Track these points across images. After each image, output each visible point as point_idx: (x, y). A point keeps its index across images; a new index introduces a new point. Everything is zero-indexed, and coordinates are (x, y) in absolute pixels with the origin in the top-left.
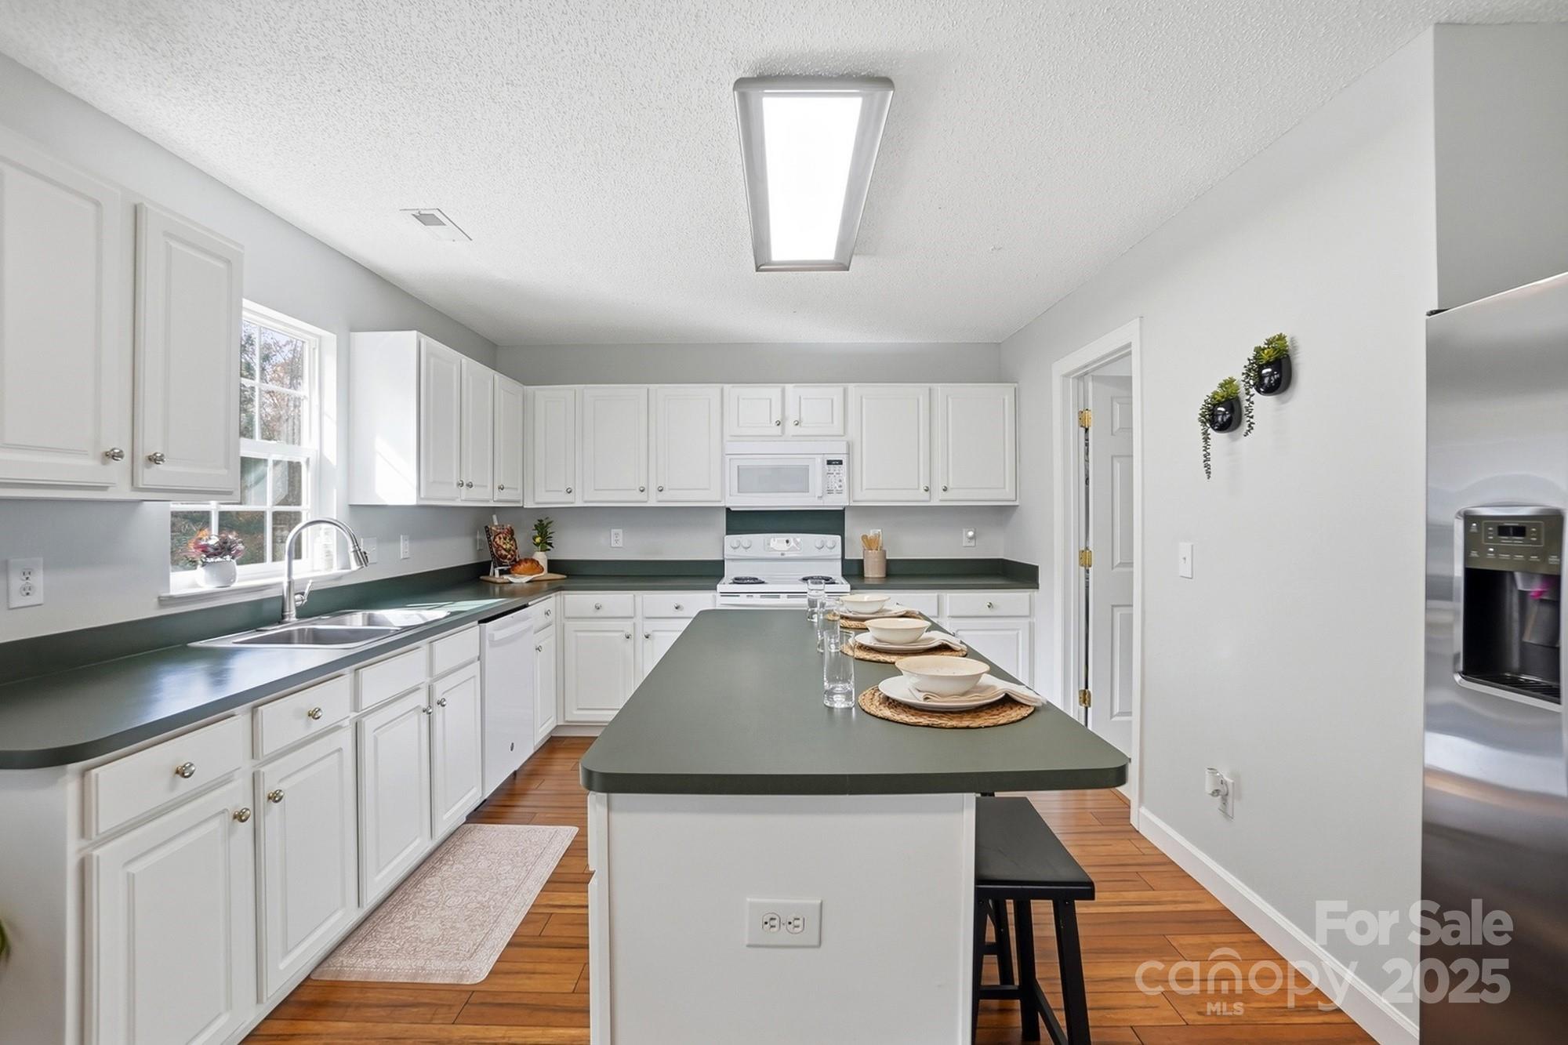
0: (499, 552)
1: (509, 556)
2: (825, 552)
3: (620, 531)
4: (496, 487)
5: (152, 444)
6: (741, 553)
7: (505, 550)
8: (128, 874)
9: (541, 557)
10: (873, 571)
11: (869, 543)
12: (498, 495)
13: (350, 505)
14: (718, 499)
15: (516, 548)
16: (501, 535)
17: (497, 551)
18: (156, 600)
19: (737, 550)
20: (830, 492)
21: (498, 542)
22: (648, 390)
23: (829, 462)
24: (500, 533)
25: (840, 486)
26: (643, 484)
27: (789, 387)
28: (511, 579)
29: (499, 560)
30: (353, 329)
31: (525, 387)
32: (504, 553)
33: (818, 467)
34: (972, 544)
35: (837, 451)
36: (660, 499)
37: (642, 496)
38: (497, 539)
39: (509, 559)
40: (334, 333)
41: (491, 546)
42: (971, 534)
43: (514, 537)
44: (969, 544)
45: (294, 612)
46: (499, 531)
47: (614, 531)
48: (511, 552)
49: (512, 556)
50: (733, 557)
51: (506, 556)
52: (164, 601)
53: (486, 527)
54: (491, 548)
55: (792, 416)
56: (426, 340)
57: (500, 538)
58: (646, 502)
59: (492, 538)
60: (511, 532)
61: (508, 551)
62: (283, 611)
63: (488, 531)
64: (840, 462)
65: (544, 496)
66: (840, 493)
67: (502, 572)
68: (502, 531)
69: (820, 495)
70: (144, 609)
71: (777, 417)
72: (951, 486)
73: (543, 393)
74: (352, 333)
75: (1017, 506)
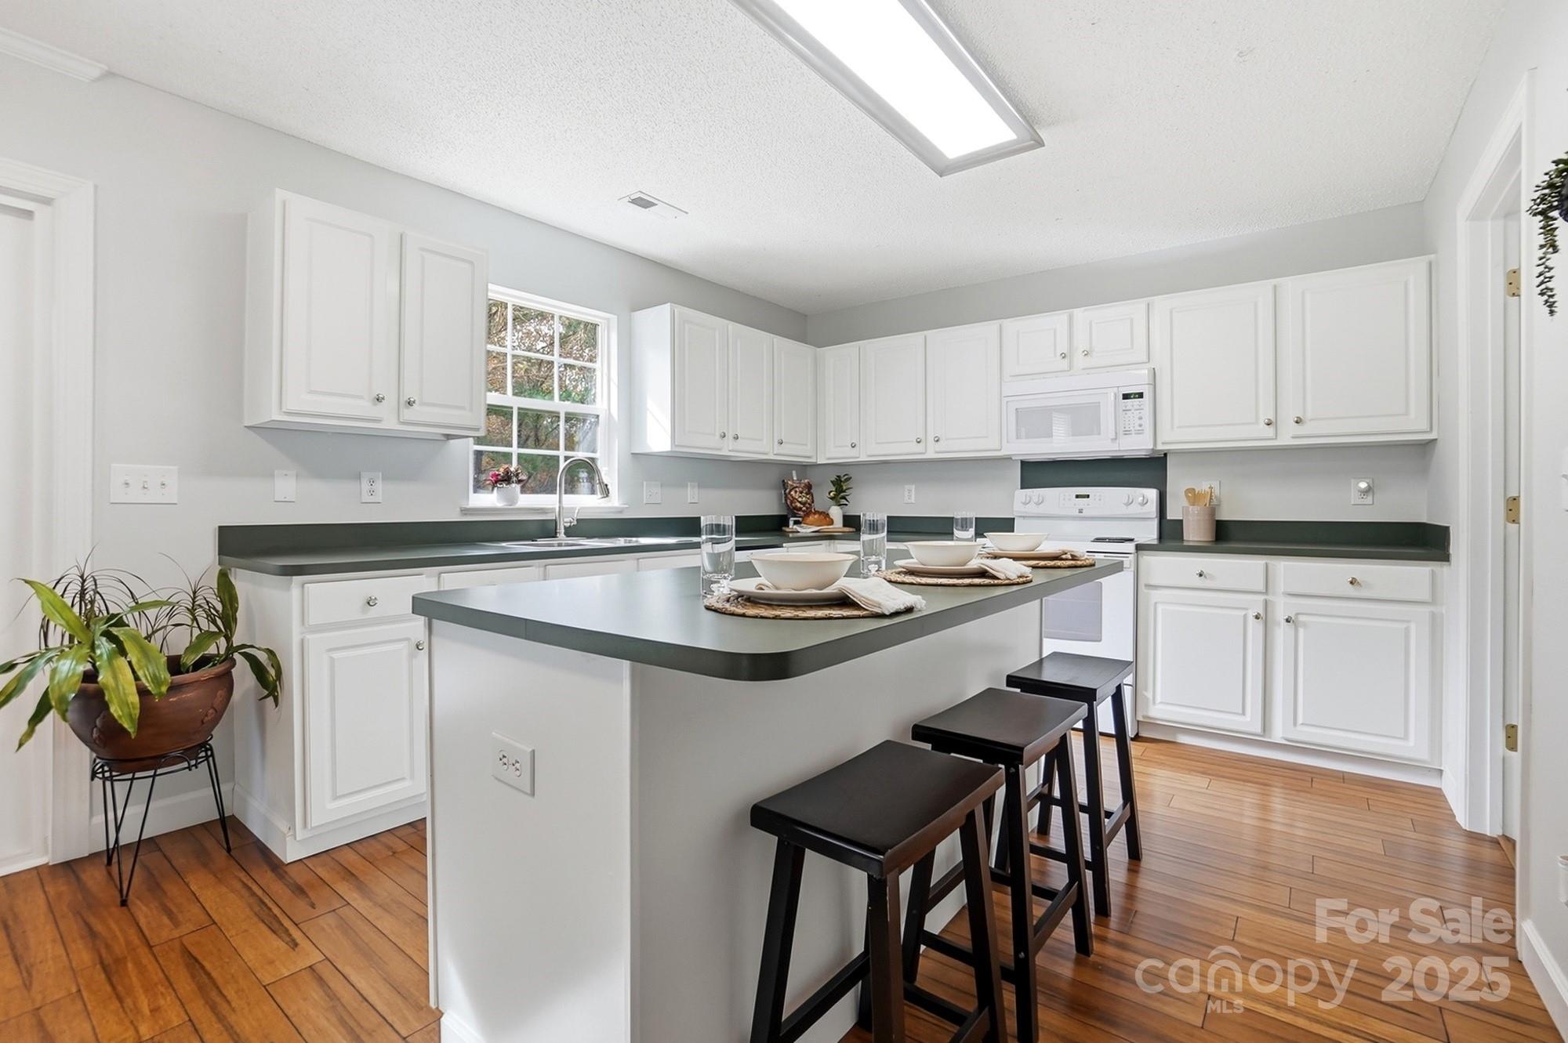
0: (793, 505)
1: (804, 508)
2: (1135, 509)
3: (913, 487)
4: (776, 443)
5: (410, 392)
6: (1031, 509)
7: (800, 502)
8: (331, 657)
9: (836, 513)
10: (1195, 531)
11: (1193, 496)
12: (777, 449)
13: (632, 454)
14: (998, 447)
15: (813, 502)
16: (797, 489)
17: (792, 502)
18: (459, 510)
19: (1027, 506)
20: (1127, 433)
21: (794, 495)
22: (925, 337)
23: (1126, 397)
24: (797, 487)
25: (1140, 426)
26: (921, 436)
27: (1078, 313)
28: (799, 529)
29: (793, 511)
30: (634, 310)
31: (818, 349)
32: (799, 505)
33: (1109, 402)
34: (1369, 500)
35: (1137, 380)
36: (937, 450)
37: (920, 448)
38: (793, 493)
39: (804, 511)
40: (615, 314)
41: (786, 497)
42: (1363, 485)
43: (812, 491)
44: (1360, 501)
45: (563, 531)
46: (795, 485)
47: (907, 487)
48: (807, 505)
49: (807, 508)
50: (1025, 515)
51: (801, 508)
52: (465, 511)
53: (784, 481)
54: (786, 500)
55: (1081, 344)
56: (679, 309)
57: (796, 492)
58: (924, 453)
59: (788, 491)
60: (809, 487)
61: (804, 504)
62: (556, 529)
63: (784, 484)
64: (1141, 395)
65: (833, 451)
66: (1140, 432)
67: (796, 523)
68: (798, 485)
69: (1114, 437)
70: (449, 514)
71: (1063, 347)
72: (1309, 415)
73: (831, 353)
74: (633, 313)
75: (1436, 440)
